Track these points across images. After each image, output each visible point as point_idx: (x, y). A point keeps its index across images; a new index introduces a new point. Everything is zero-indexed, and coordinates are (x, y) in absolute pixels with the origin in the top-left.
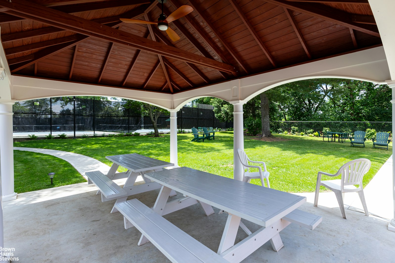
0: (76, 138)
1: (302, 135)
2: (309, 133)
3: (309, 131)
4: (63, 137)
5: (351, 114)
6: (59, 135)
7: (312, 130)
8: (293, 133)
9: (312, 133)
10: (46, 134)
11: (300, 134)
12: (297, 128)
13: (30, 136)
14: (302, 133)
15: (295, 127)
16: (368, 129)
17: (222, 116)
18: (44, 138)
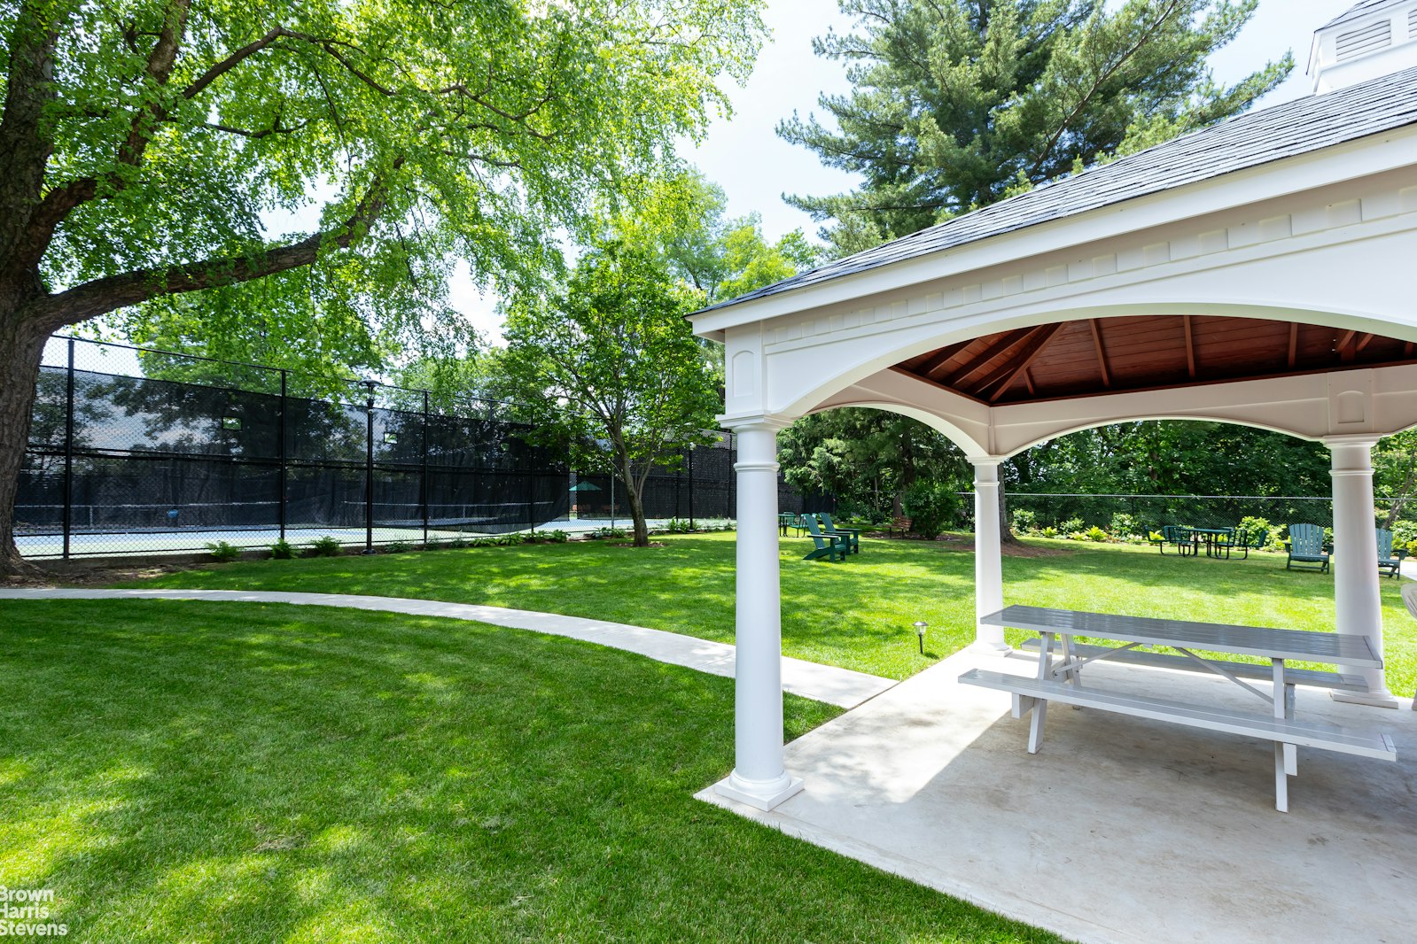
0: (374, 552)
1: (1051, 536)
2: (1071, 531)
3: (1069, 524)
4: (326, 549)
5: (1151, 474)
6: (316, 544)
7: (1078, 522)
8: (1020, 529)
9: (1082, 530)
10: (264, 539)
11: (1043, 531)
12: (1031, 514)
13: (212, 547)
14: (1049, 529)
15: (1026, 513)
16: (1247, 519)
17: (812, 477)
18: (265, 555)
